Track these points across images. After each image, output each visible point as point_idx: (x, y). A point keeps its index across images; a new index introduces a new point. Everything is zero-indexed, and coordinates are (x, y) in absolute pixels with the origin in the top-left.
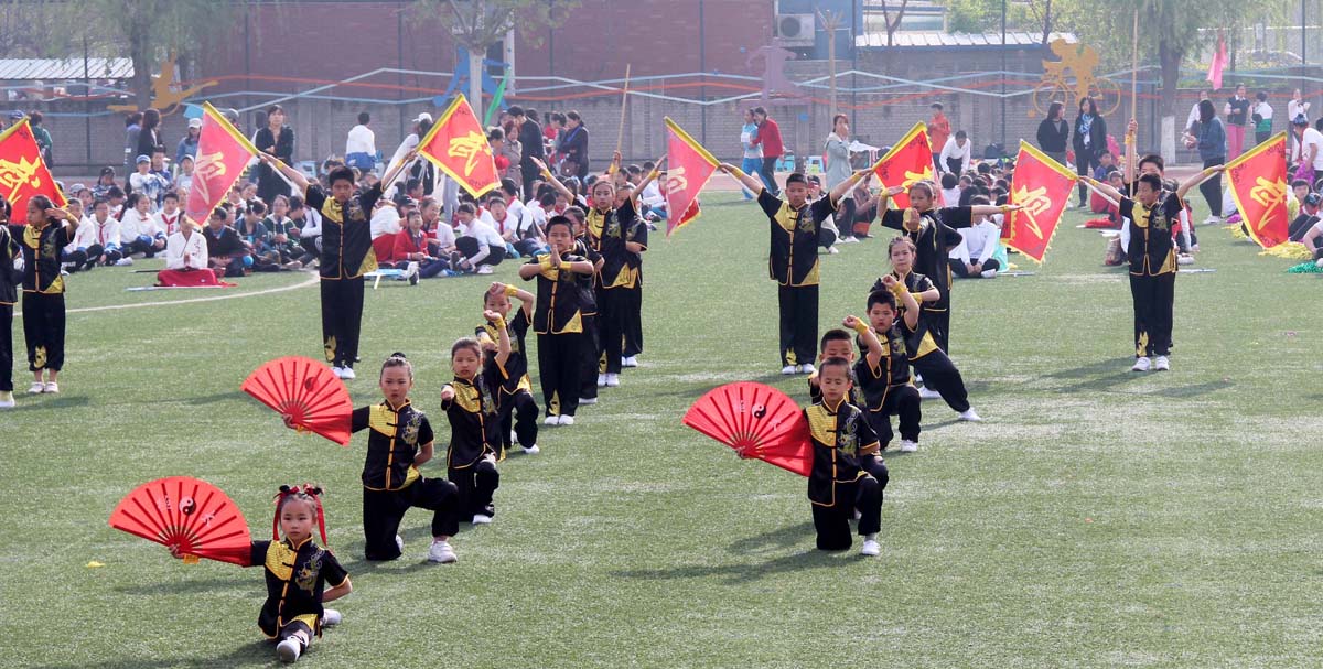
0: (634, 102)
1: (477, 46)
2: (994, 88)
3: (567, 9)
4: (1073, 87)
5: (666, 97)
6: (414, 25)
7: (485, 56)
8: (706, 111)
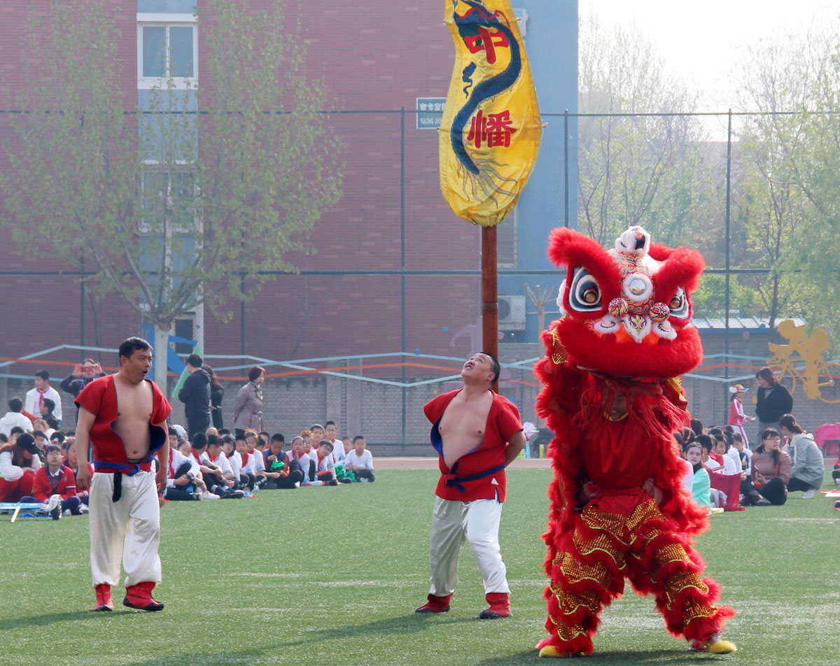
0: (330, 383)
1: (162, 321)
2: (716, 373)
3: (259, 282)
4: (802, 372)
5: (364, 379)
6: (97, 297)
7: (172, 332)
8: (407, 393)
